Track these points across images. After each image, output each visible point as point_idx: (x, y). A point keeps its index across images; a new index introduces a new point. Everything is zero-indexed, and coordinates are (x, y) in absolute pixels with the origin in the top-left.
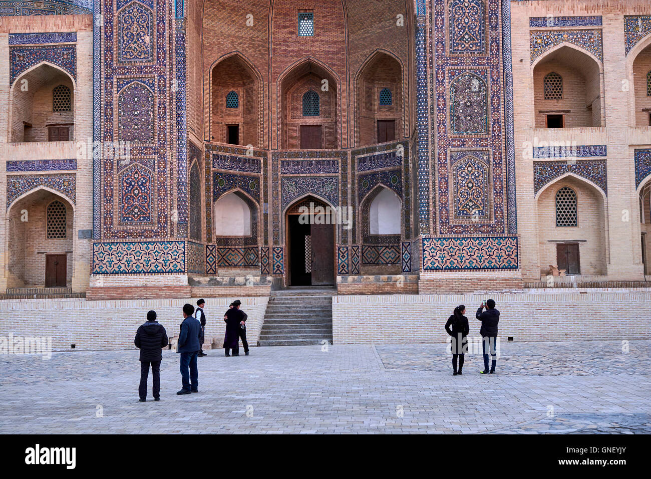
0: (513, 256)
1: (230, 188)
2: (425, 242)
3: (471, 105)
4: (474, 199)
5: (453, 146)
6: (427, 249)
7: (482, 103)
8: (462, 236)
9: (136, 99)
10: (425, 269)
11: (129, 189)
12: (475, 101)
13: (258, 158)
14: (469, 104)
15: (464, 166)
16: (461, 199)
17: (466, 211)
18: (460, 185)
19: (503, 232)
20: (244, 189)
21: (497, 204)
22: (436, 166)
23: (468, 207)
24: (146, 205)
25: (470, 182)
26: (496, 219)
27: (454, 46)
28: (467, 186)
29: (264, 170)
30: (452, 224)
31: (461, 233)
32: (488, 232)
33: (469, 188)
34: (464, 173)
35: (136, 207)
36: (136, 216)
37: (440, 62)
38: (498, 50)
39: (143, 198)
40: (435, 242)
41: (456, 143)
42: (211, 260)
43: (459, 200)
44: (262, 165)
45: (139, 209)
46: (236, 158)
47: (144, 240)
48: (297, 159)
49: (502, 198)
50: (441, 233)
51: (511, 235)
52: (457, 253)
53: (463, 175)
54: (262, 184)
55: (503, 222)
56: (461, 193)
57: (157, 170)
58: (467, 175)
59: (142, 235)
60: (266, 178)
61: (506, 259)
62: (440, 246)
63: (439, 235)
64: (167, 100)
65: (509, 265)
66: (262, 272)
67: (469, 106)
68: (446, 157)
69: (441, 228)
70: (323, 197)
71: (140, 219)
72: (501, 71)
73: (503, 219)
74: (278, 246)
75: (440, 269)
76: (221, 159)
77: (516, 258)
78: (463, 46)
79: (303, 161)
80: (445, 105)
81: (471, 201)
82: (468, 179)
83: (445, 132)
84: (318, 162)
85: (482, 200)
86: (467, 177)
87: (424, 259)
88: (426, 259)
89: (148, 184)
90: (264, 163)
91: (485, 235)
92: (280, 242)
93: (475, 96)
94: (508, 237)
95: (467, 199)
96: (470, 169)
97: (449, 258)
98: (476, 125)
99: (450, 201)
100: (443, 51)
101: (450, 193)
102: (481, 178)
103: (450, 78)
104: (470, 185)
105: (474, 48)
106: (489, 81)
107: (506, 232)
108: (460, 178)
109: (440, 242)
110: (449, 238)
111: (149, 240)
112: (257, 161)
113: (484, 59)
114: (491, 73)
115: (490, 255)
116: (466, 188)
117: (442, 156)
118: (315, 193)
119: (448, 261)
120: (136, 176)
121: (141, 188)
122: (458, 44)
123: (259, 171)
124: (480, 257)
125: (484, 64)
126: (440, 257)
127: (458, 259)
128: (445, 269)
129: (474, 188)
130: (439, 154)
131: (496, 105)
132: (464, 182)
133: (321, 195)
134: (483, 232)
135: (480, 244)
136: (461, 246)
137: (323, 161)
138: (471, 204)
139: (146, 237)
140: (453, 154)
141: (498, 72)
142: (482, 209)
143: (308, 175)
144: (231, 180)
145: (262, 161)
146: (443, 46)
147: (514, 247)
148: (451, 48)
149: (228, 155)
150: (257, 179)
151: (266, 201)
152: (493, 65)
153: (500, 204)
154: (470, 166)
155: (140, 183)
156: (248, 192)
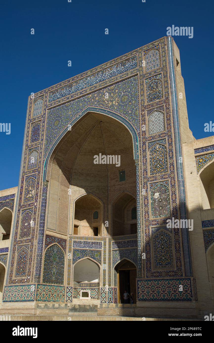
0: (189, 292)
1: (83, 257)
2: (139, 283)
3: (162, 201)
4: (165, 255)
5: (153, 225)
6: (140, 287)
7: (167, 199)
8: (158, 278)
9: (27, 218)
10: (139, 300)
11: (20, 259)
12: (164, 198)
13: (100, 241)
14: (160, 200)
15: (159, 236)
16: (158, 255)
17: (161, 263)
18: (157, 247)
19: (182, 275)
20: (91, 257)
21: (177, 257)
22: (144, 237)
23: (162, 260)
24: (25, 266)
25: (163, 245)
26: (177, 267)
27: (152, 171)
28: (161, 247)
29: (104, 247)
30: (153, 271)
31: (158, 276)
32: (173, 276)
33: (162, 248)
34: (159, 240)
35: (22, 268)
36: (21, 272)
37: (145, 180)
38: (174, 169)
39: (24, 264)
40: (144, 282)
41: (154, 223)
42: (69, 294)
43: (157, 256)
44: (103, 245)
45: (22, 269)
46: (87, 242)
47: (22, 284)
48: (119, 241)
49: (180, 254)
50: (147, 277)
51: (187, 278)
52: (156, 290)
53: (158, 241)
54: (102, 254)
55: (181, 269)
56: (158, 252)
57: (30, 249)
58: (161, 241)
59: (21, 282)
60: (105, 251)
61: (185, 293)
62: (147, 285)
63: (146, 278)
64: (37, 217)
65: (187, 298)
66: (101, 302)
67: (160, 202)
68: (149, 231)
69: (147, 274)
70: (131, 259)
71: (22, 274)
72: (176, 180)
73: (181, 267)
74: (110, 287)
75: (147, 300)
76: (78, 243)
77: (190, 293)
78: (157, 170)
79: (121, 242)
80: (148, 203)
81: (163, 256)
82: (161, 243)
83: (148, 217)
84: (128, 242)
85: (169, 255)
86: (161, 242)
87: (138, 293)
88: (140, 294)
89: (26, 256)
90: (104, 244)
91: (171, 278)
92: (112, 285)
93: (164, 196)
94: (185, 279)
95: (161, 255)
96: (162, 237)
97: (151, 292)
98: (164, 211)
99: (152, 257)
100: (147, 174)
101: (151, 252)
102: (168, 242)
103: (151, 188)
104: (163, 247)
105: (162, 170)
106: (170, 186)
107: (184, 275)
108: (157, 243)
109: (146, 283)
110: (151, 280)
111: (23, 284)
112: (100, 243)
113: (167, 175)
114: (171, 182)
115: (175, 291)
116: (161, 248)
117: (147, 231)
118: (127, 258)
119: (151, 295)
120: (23, 253)
121: (24, 259)
122: (154, 170)
123: (101, 248)
124: (169, 292)
125: (167, 178)
126: (147, 292)
127: (157, 293)
128: (150, 300)
129: (165, 248)
130: (146, 230)
131: (174, 199)
132: (159, 245)
133: (129, 259)
134: (170, 276)
135: (169, 283)
136: (158, 285)
137: (130, 241)
138: (163, 258)
139: (23, 283)
140: (153, 229)
141: (175, 181)
142: (169, 261)
143: (124, 248)
144: (84, 253)
145: (103, 243)
146: (147, 172)
147: (189, 286)
148: (151, 172)
149: (82, 241)
150: (100, 252)
151: (105, 263)
152: (172, 178)
153: (179, 257)
154: (162, 235)
155: (24, 256)
156: (94, 259)
